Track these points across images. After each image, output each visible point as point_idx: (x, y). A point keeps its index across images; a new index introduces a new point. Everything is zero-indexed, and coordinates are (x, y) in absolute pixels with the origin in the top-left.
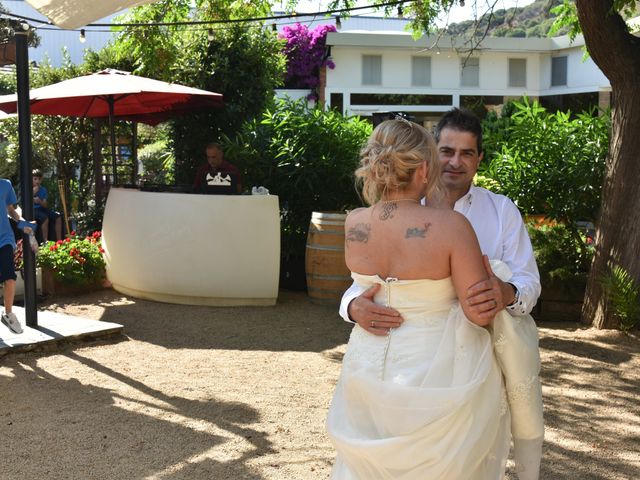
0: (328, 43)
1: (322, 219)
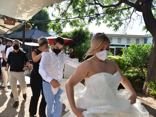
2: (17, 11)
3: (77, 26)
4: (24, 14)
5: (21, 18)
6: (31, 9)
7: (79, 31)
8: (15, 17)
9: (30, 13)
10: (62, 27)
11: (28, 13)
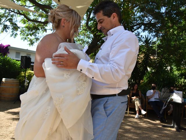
0: (8, 48)
1: (5, 80)
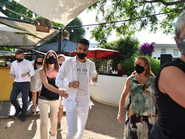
0: (153, 46)
2: (56, 9)
3: (124, 34)
4: (64, 14)
5: (59, 20)
6: (76, 6)
7: (125, 41)
8: (52, 18)
9: (72, 13)
10: (106, 35)
11: (70, 12)
